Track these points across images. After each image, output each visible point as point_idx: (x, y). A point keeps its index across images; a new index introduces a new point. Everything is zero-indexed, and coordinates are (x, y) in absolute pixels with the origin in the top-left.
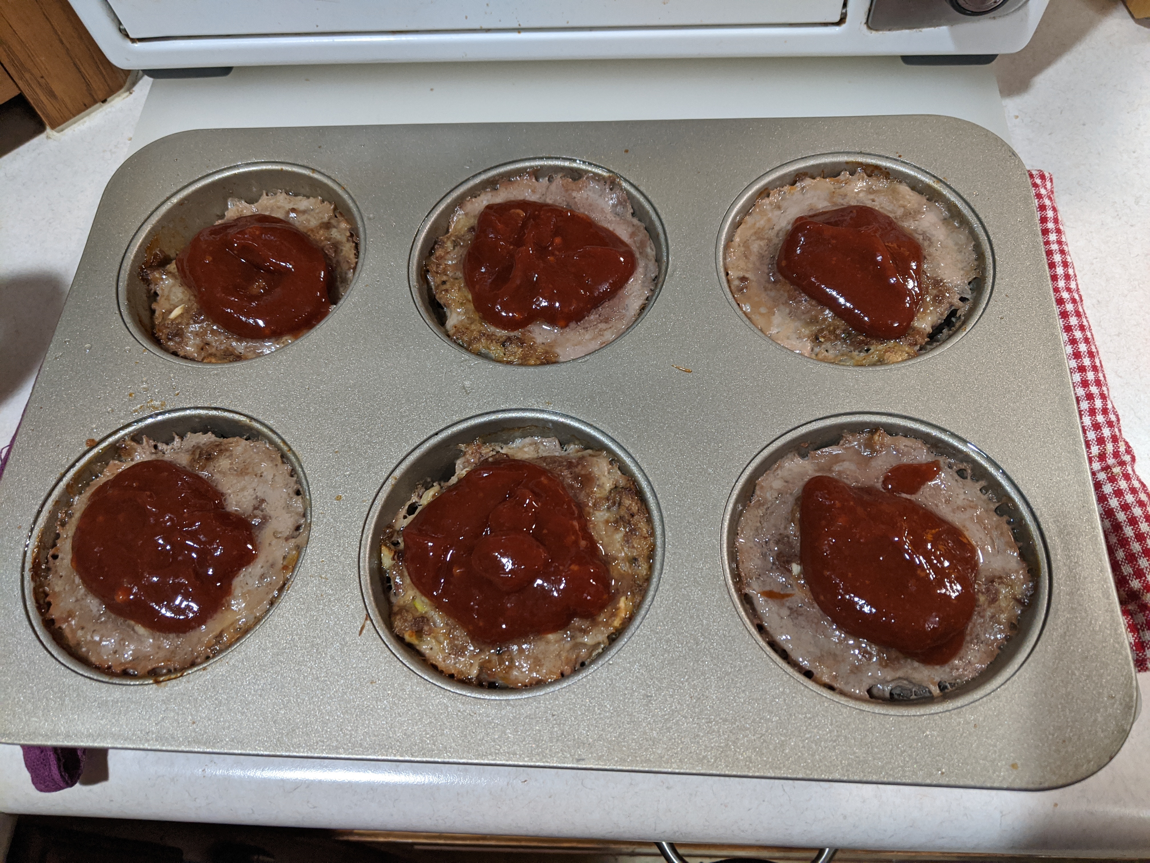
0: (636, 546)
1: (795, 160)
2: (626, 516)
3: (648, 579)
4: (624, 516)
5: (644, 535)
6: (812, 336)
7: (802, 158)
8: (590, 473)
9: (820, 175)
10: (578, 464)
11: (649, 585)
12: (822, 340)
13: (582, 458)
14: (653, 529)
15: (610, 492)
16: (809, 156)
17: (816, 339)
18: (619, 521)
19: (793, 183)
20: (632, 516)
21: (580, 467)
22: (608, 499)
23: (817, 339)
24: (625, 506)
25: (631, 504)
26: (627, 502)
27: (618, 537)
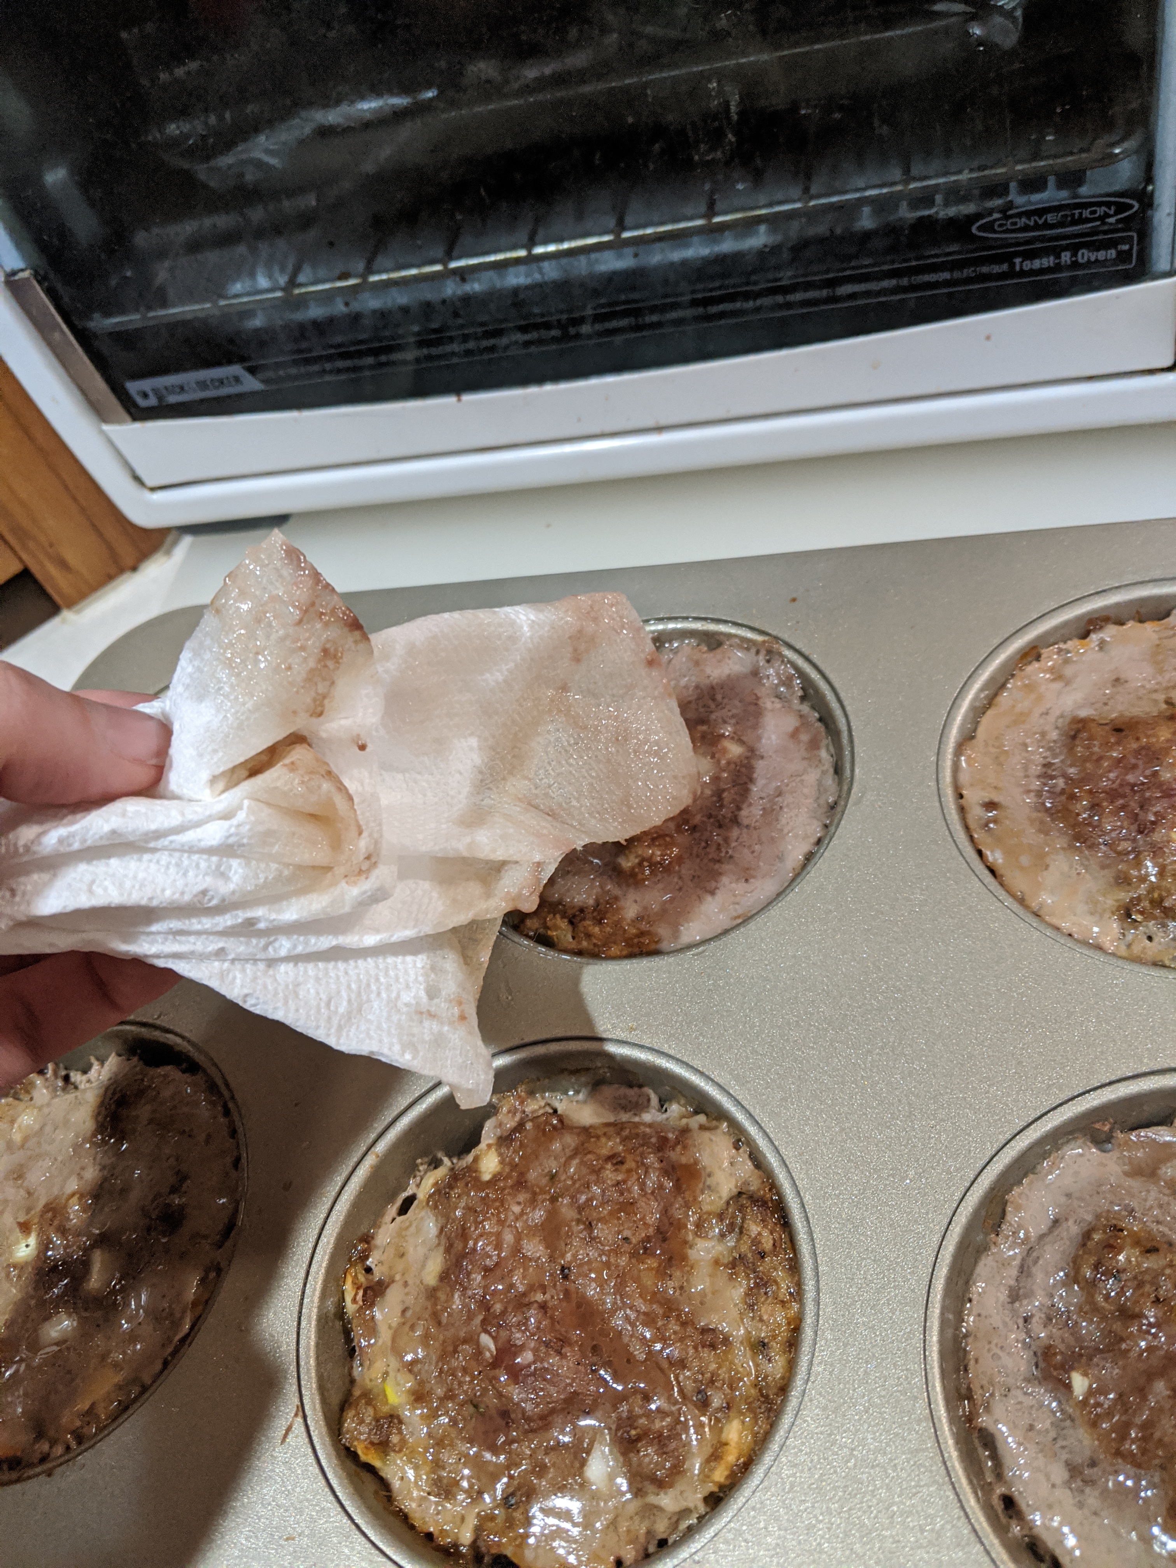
0: (765, 1317)
1: (1084, 597)
2: (749, 1255)
3: (784, 1389)
4: (746, 1255)
5: (781, 1297)
6: (1118, 910)
7: (1097, 593)
8: (696, 1162)
9: (1133, 619)
10: (677, 1142)
11: (784, 1401)
12: (1139, 918)
13: (685, 1131)
14: (799, 1285)
15: (728, 1203)
16: (1111, 589)
17: (1126, 913)
18: (736, 1263)
19: (1085, 635)
20: (762, 1255)
21: (679, 1148)
22: (721, 1217)
23: (1129, 916)
24: (750, 1236)
25: (759, 1234)
26: (754, 1229)
27: (737, 1292)
